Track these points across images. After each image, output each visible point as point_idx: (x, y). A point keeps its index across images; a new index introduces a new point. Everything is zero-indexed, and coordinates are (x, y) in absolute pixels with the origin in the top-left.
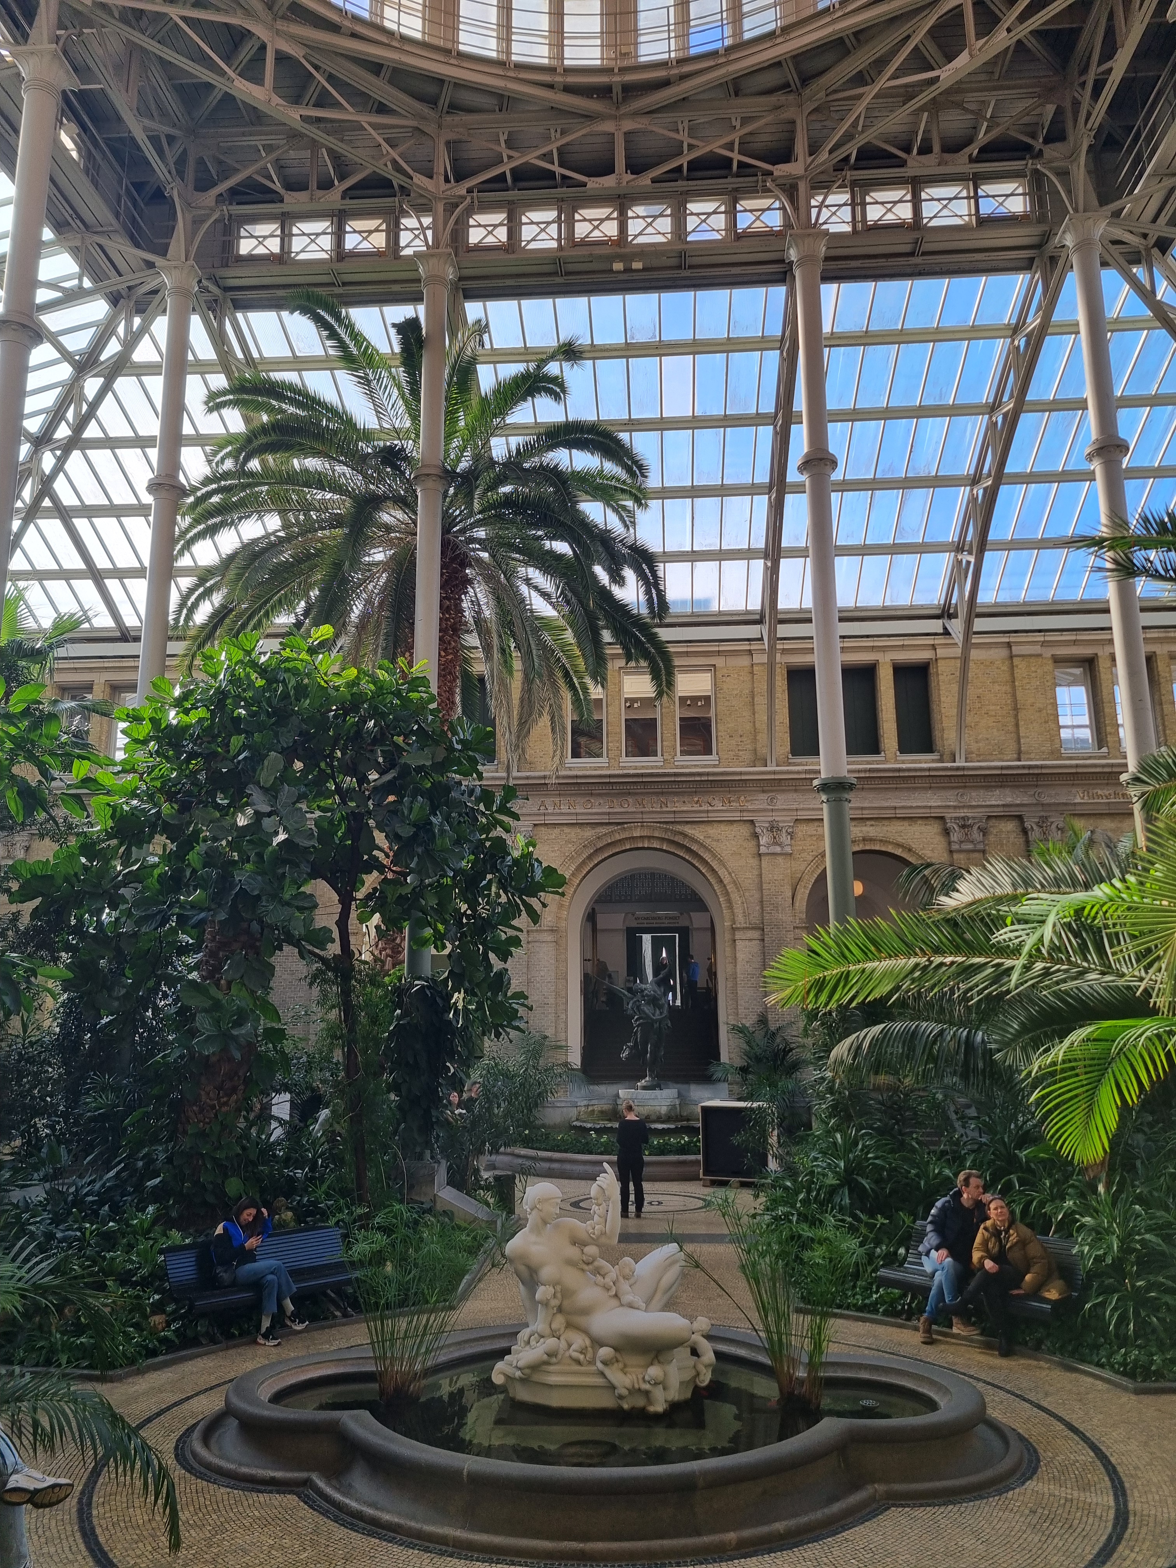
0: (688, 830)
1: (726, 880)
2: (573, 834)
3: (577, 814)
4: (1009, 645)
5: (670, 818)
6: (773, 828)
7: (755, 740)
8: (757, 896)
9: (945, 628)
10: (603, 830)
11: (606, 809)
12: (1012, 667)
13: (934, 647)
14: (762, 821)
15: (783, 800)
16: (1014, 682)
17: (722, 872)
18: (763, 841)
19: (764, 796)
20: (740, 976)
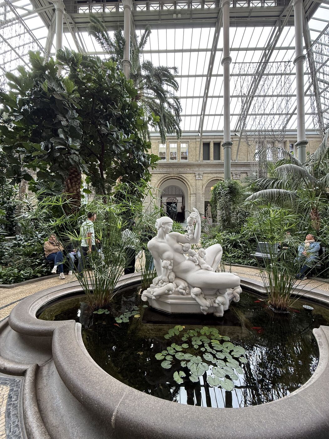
0: (182, 175)
2: (159, 175)
3: (160, 171)
5: (179, 172)
7: (196, 157)
8: (195, 188)
9: (235, 134)
11: (166, 170)
15: (201, 169)
17: (188, 183)
19: (197, 168)
20: (191, 203)
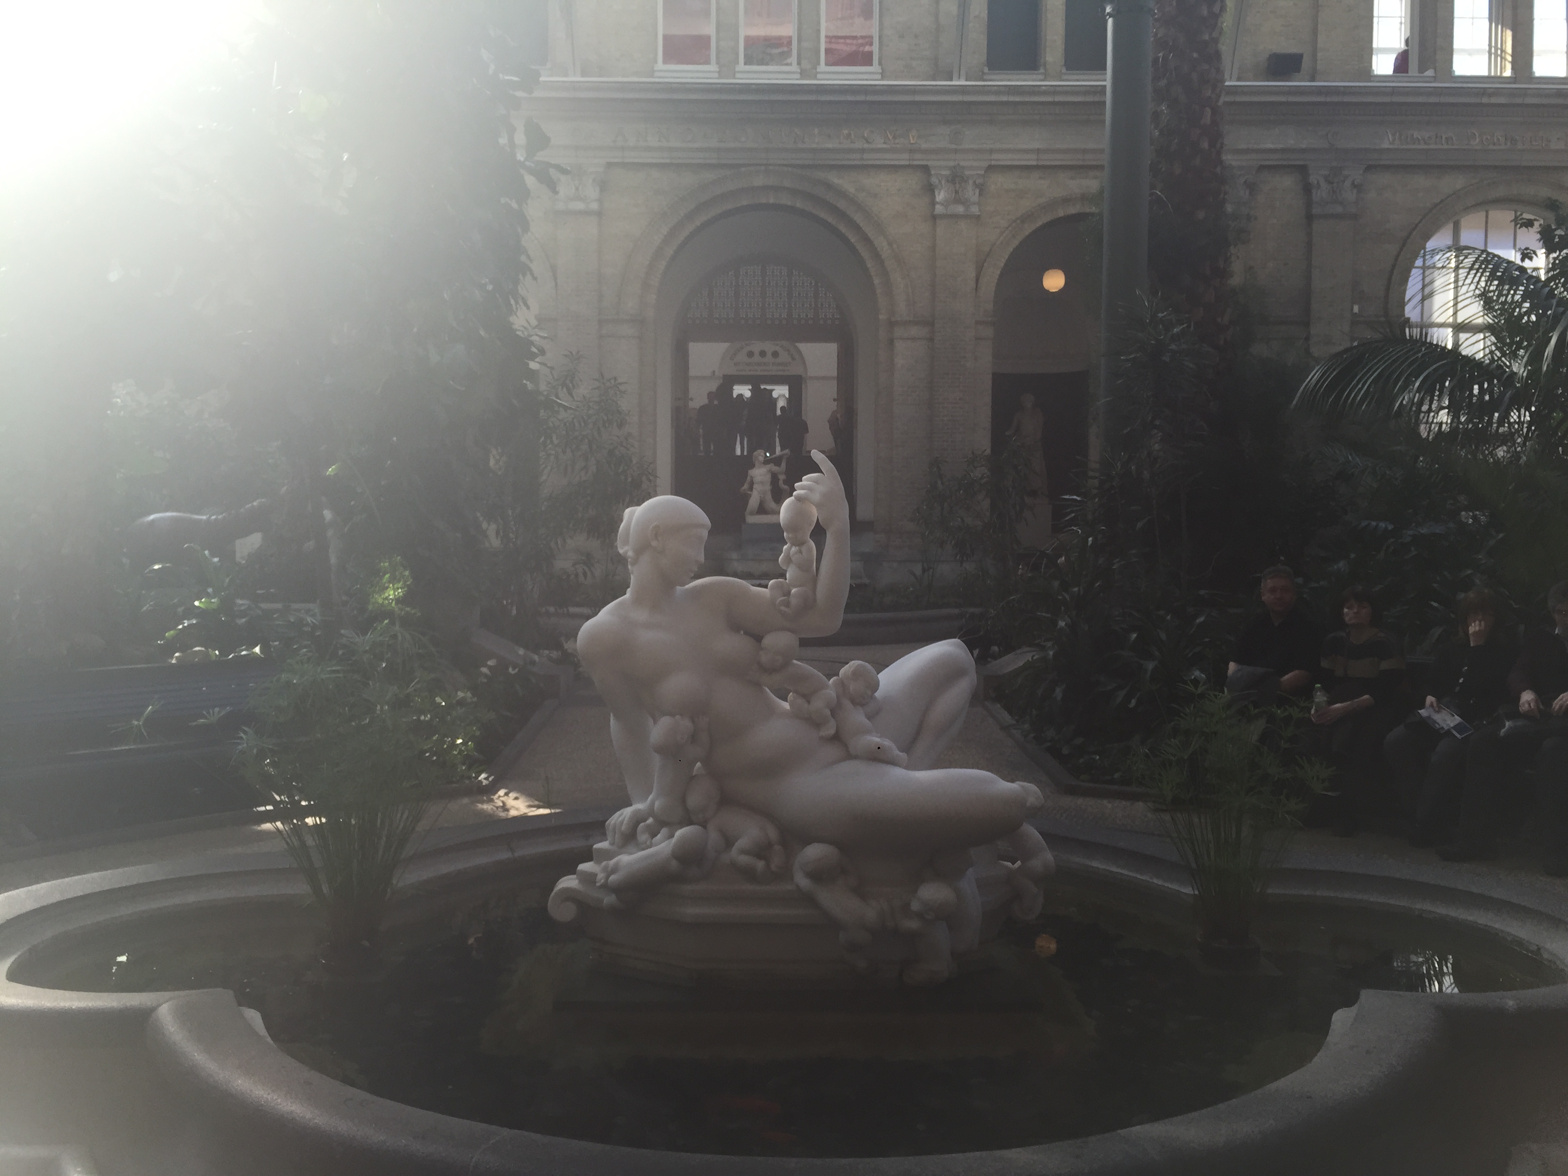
0: (834, 178)
1: (885, 252)
2: (665, 180)
3: (671, 150)
5: (808, 159)
6: (956, 178)
8: (927, 277)
10: (710, 176)
11: (712, 143)
14: (941, 164)
15: (973, 136)
18: (940, 196)
19: (945, 129)
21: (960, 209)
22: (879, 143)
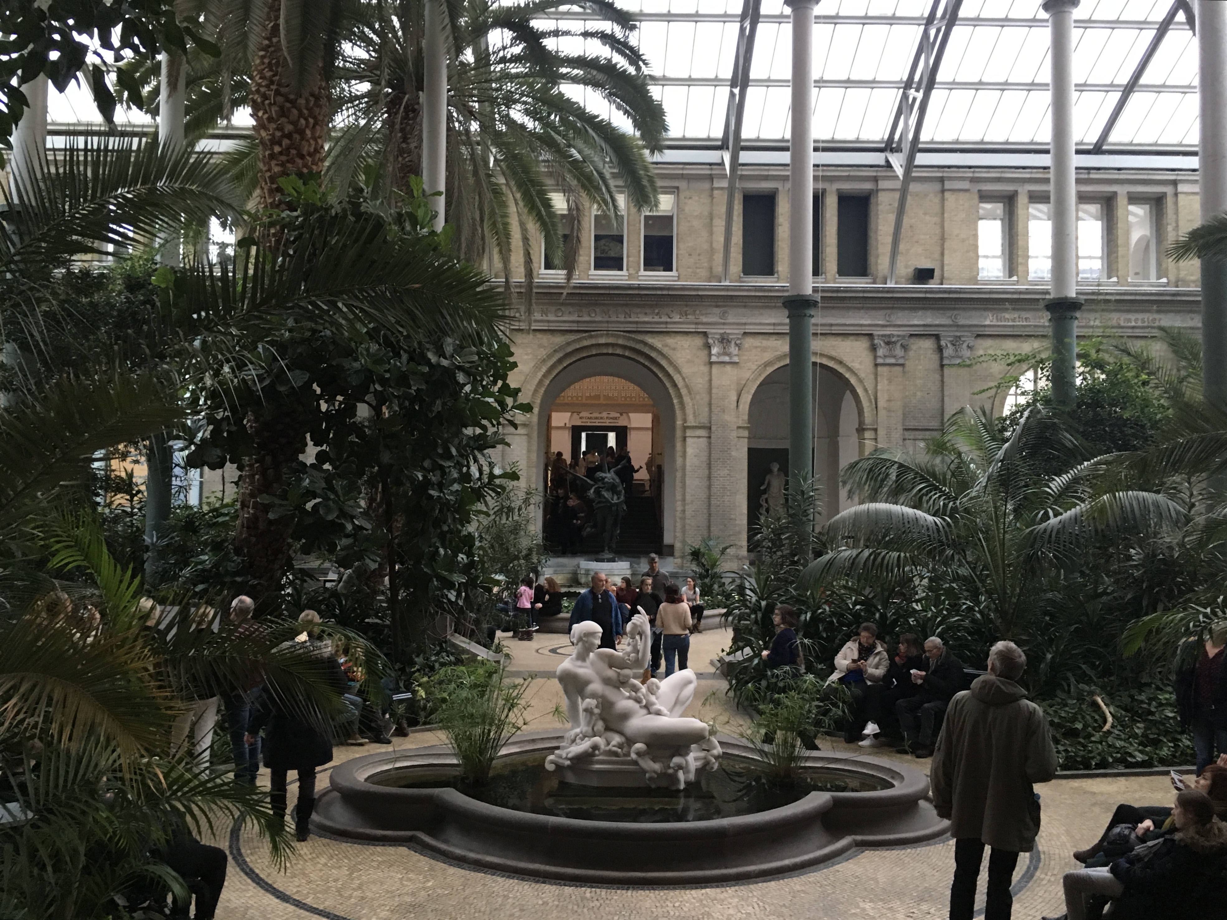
0: (648, 339)
1: (680, 384)
2: (545, 339)
3: (549, 321)
4: (942, 180)
5: (632, 327)
6: (724, 340)
7: (711, 260)
8: (706, 399)
9: (887, 161)
10: (573, 337)
11: (574, 318)
12: (943, 200)
13: (876, 179)
14: (715, 332)
15: (734, 316)
16: (943, 214)
17: (677, 378)
18: (714, 351)
19: (717, 311)
20: (688, 468)
21: (727, 359)
22: (677, 318)
